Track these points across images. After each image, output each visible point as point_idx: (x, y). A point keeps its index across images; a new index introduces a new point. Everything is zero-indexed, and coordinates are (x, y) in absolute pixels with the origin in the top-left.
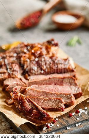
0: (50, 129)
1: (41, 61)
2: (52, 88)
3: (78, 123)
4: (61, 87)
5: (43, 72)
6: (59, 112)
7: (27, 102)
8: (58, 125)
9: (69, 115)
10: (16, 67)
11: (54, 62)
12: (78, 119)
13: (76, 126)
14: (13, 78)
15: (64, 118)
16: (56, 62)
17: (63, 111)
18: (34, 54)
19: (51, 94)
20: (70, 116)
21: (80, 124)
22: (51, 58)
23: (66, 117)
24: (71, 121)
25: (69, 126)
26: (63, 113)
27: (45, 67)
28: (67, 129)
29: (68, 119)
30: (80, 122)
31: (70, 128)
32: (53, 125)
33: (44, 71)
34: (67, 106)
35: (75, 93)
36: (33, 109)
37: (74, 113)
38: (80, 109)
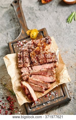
1: (39, 57)
2: (41, 77)
5: (39, 64)
6: (41, 94)
8: (39, 103)
9: (46, 96)
10: (27, 60)
12: (49, 99)
13: (48, 103)
14: (25, 67)
16: (47, 57)
19: (40, 82)
21: (49, 102)
22: (44, 54)
26: (43, 95)
27: (40, 61)
28: (43, 105)
29: (45, 98)
30: (50, 101)
32: (37, 102)
34: (46, 89)
35: (51, 81)
36: (29, 94)
37: (49, 94)
38: (52, 92)
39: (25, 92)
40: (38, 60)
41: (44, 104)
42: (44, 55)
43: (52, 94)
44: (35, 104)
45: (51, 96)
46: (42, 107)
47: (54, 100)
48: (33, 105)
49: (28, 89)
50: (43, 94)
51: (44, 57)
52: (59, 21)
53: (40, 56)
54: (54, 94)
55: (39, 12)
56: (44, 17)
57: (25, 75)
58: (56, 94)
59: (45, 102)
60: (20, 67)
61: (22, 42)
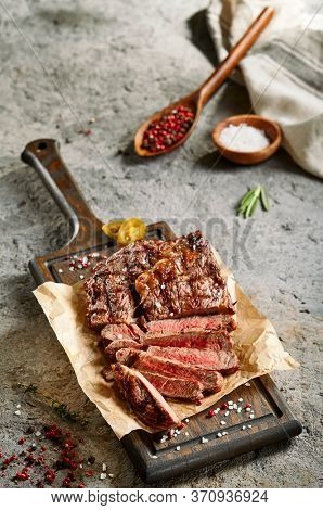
0: (173, 441)
1: (172, 290)
2: (185, 354)
3: (221, 431)
4: (202, 353)
5: (172, 314)
6: (191, 407)
7: (137, 388)
8: (187, 434)
9: (208, 414)
10: (126, 301)
11: (194, 293)
12: (223, 423)
13: (217, 437)
14: (118, 324)
15: (200, 419)
16: (199, 292)
17: (199, 404)
18: (158, 274)
19: (182, 368)
20: (210, 416)
21: (224, 433)
22: (190, 282)
23: (203, 416)
24: (210, 426)
25: (206, 437)
26: (199, 409)
27: (176, 304)
28: (201, 442)
29: (207, 422)
30: (225, 429)
31: (207, 440)
32: (179, 432)
33: (175, 312)
34: (207, 393)
35: (224, 366)
36: (147, 403)
37: (218, 409)
38: (230, 403)
39: (134, 396)
40: (167, 301)
41: (204, 440)
42: (191, 286)
43: (230, 408)
44: (169, 438)
45: (227, 413)
46: (198, 448)
47: (240, 425)
48: (163, 440)
49: (142, 386)
50: (197, 408)
51: (188, 290)
52: (207, 210)
53: (175, 287)
54: (240, 409)
55: (129, 183)
56: (150, 197)
57: (122, 345)
58: (248, 409)
59: (209, 431)
60: (99, 322)
61: (89, 258)
